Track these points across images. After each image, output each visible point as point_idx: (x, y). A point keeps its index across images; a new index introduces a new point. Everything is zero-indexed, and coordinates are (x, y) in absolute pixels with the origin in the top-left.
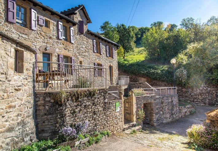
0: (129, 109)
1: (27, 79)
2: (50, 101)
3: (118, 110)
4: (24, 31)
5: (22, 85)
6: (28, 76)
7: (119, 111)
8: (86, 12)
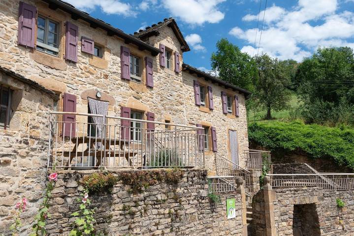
0: (262, 216)
1: (27, 143)
2: (76, 188)
3: (232, 214)
4: (52, 62)
5: (12, 154)
6: (31, 137)
7: (234, 216)
8: (179, 31)
